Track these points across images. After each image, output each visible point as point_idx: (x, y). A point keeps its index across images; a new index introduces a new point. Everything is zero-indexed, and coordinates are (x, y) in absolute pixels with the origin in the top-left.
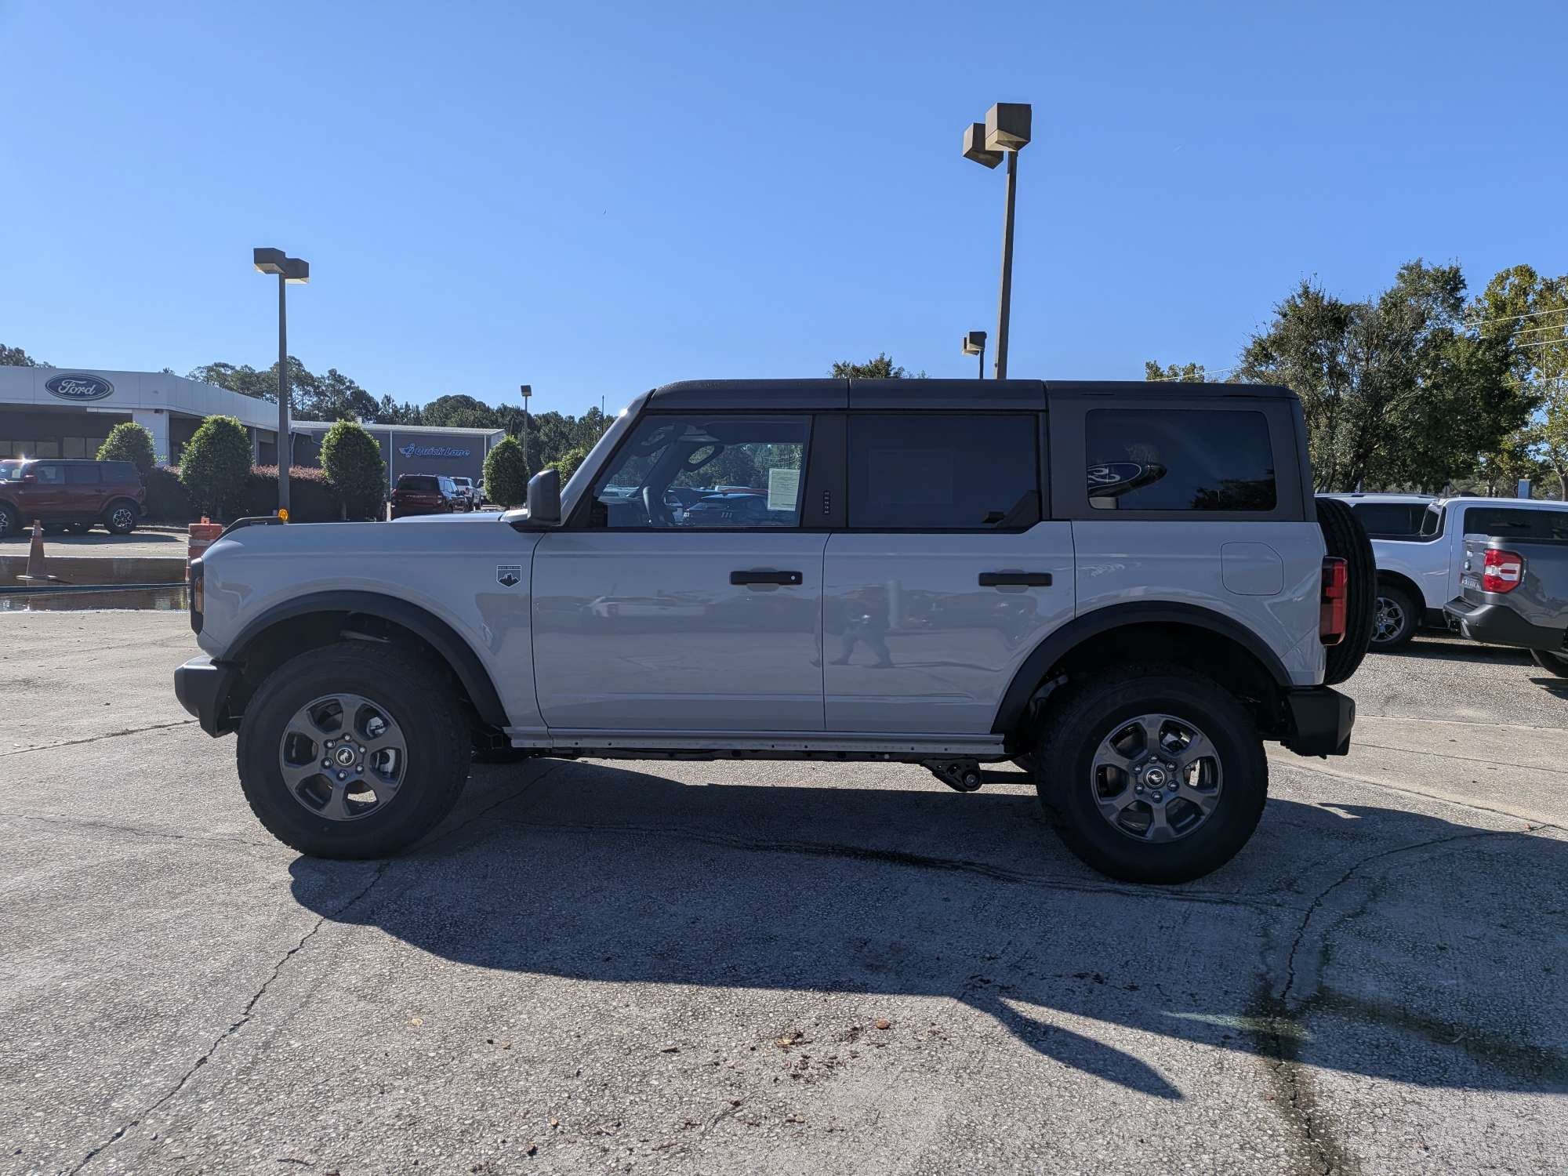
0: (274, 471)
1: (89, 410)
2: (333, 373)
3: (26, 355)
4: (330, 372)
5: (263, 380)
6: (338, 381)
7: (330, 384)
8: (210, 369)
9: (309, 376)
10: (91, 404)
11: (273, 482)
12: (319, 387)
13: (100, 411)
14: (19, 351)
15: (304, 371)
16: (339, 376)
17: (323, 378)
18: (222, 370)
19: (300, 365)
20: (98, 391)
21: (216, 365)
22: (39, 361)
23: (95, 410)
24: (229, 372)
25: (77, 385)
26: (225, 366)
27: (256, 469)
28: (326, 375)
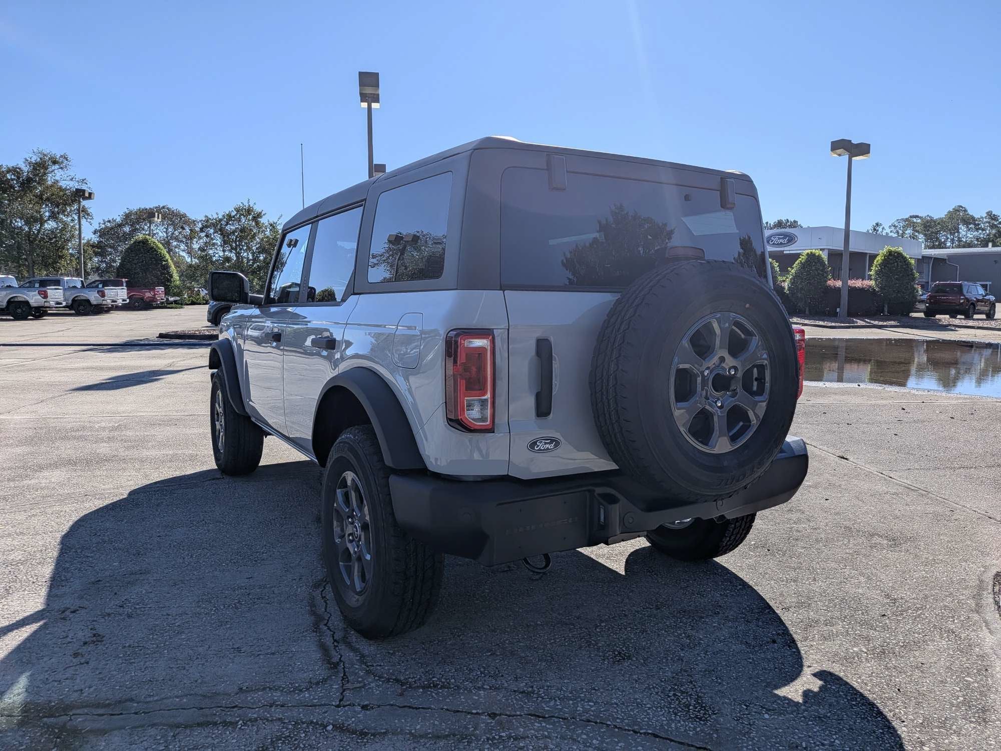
0: (839, 284)
1: (785, 252)
2: (989, 214)
3: (799, 224)
4: (988, 213)
5: (939, 224)
6: (992, 219)
7: (987, 222)
8: (907, 220)
9: (973, 218)
10: (786, 248)
11: (838, 290)
12: (979, 224)
13: (791, 252)
14: (795, 222)
15: (968, 214)
16: (994, 215)
17: (982, 218)
18: (915, 220)
19: (965, 211)
20: (789, 241)
21: (911, 217)
22: (805, 226)
23: (788, 252)
24: (919, 221)
25: (779, 239)
26: (916, 217)
27: (831, 283)
28: (984, 215)
